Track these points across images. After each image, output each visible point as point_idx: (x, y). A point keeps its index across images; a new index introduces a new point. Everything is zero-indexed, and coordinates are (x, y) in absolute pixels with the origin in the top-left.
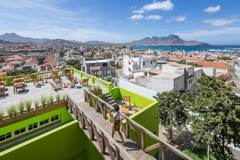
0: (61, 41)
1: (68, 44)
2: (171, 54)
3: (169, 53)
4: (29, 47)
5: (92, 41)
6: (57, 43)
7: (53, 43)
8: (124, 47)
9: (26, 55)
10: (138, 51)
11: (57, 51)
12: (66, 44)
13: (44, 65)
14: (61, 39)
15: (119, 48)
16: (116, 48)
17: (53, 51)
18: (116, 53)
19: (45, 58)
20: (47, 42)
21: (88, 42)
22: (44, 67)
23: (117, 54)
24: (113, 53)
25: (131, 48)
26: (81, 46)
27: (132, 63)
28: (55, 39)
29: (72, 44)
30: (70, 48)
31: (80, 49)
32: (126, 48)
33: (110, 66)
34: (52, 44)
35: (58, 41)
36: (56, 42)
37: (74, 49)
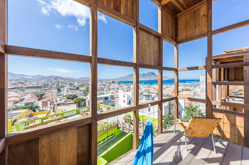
0: (56, 78)
1: (63, 80)
2: (150, 87)
3: (149, 87)
4: (24, 84)
5: (85, 77)
6: (52, 80)
7: (48, 79)
8: (113, 82)
9: (24, 92)
10: (125, 85)
11: (53, 87)
12: (60, 80)
13: (45, 101)
14: (55, 76)
15: (110, 84)
16: (106, 83)
17: (49, 87)
18: (107, 88)
19: (45, 94)
20: (41, 78)
21: (81, 78)
22: (45, 102)
23: (109, 89)
24: (105, 87)
25: (119, 83)
26: (76, 82)
27: (126, 96)
28: (50, 76)
29: (67, 80)
30: (66, 84)
31: (75, 85)
32: (115, 83)
33: (110, 99)
34: (47, 81)
35: (53, 78)
36: (50, 79)
37: (70, 84)
